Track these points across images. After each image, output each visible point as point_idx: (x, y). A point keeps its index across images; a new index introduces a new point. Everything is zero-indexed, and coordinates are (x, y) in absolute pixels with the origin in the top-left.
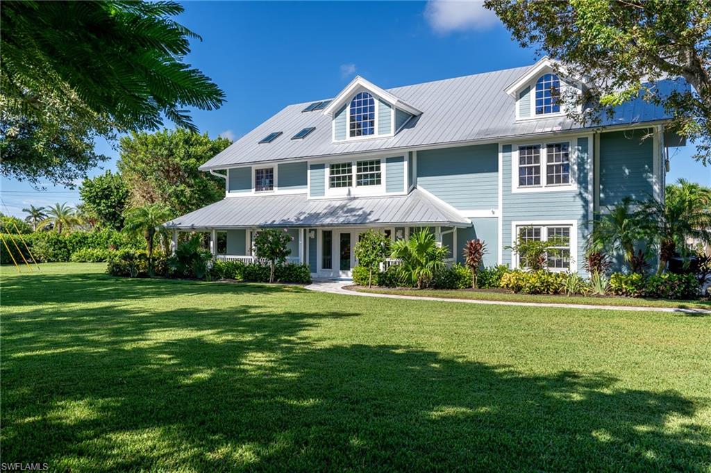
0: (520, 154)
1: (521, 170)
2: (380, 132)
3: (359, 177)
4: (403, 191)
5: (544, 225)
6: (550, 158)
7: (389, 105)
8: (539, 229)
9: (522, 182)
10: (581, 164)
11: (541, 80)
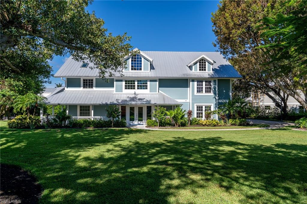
0: (197, 83)
1: (197, 88)
2: (144, 70)
3: (138, 86)
4: (156, 92)
5: (204, 105)
6: (206, 85)
7: (148, 60)
8: (202, 106)
9: (198, 92)
10: (215, 88)
11: (200, 60)
